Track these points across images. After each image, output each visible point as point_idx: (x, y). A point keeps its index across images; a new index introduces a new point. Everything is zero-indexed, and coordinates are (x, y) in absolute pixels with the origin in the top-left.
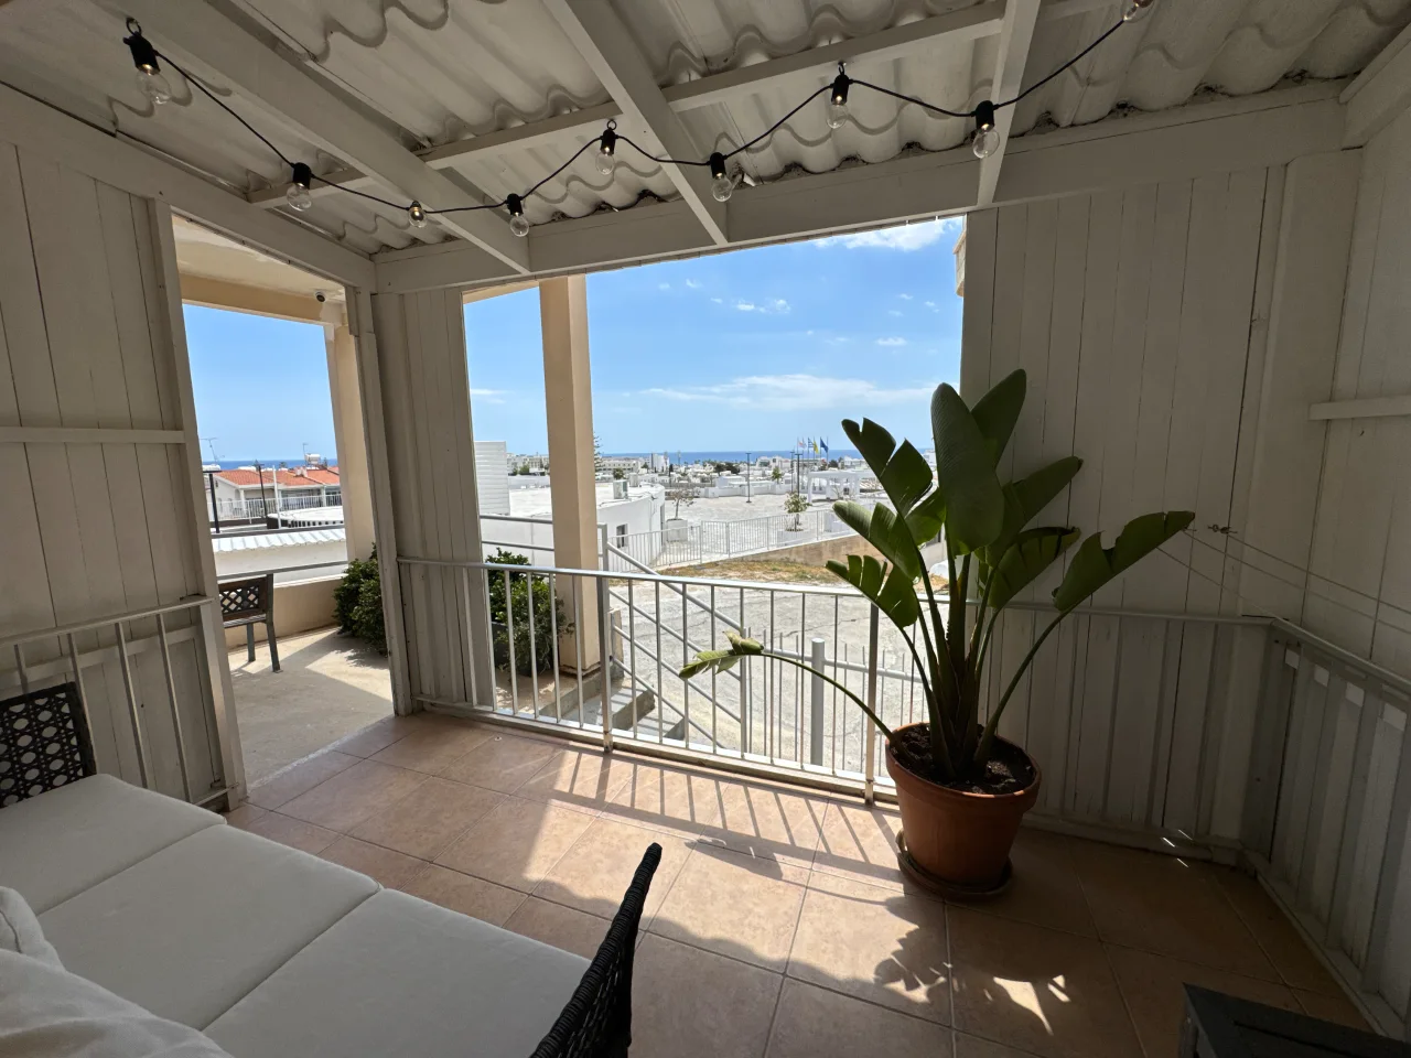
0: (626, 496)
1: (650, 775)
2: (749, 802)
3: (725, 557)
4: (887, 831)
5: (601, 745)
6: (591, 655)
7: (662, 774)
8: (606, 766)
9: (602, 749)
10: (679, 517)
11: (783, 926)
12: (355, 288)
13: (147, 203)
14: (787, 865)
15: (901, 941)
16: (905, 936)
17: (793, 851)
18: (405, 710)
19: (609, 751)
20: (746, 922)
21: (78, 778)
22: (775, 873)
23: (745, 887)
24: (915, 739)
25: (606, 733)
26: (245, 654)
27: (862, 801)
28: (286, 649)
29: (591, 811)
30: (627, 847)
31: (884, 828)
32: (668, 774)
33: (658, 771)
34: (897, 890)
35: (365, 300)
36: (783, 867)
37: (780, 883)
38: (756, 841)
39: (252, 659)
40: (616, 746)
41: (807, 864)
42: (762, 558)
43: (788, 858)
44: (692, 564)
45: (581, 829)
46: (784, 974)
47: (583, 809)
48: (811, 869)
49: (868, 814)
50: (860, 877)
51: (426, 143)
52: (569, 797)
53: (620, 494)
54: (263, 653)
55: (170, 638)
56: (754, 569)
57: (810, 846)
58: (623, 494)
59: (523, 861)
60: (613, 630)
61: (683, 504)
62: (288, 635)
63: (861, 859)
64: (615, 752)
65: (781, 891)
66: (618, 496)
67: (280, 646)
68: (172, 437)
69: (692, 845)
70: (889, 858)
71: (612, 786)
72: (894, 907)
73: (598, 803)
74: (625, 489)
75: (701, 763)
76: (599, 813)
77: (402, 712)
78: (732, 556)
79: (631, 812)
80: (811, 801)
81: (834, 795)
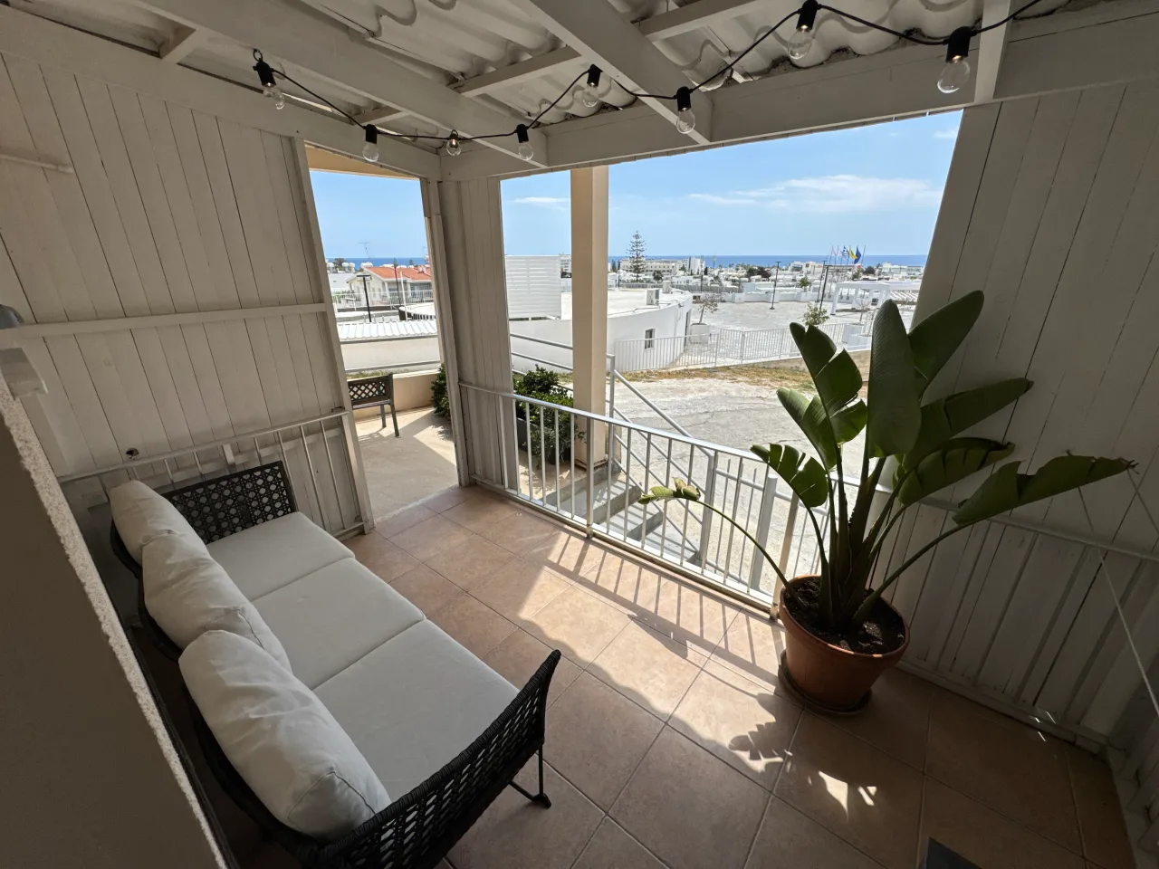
0: (657, 303)
1: (613, 562)
2: (679, 598)
3: (737, 362)
4: (778, 645)
5: (585, 532)
6: (598, 454)
7: (622, 563)
8: (585, 549)
9: (585, 535)
10: (702, 322)
11: (675, 692)
12: (426, 179)
13: (290, 139)
14: (693, 650)
15: (759, 727)
16: (764, 724)
17: (700, 641)
18: (465, 482)
19: (590, 538)
20: (651, 681)
21: (288, 513)
22: (683, 654)
23: (657, 658)
24: (812, 588)
25: (588, 525)
26: (380, 422)
27: (767, 616)
28: (405, 420)
29: (568, 580)
30: (586, 611)
31: (778, 641)
32: (627, 563)
33: (620, 560)
34: (770, 689)
35: (434, 185)
36: (689, 651)
37: (684, 661)
38: (676, 628)
39: (384, 426)
40: (595, 535)
41: (707, 653)
42: (772, 366)
43: (694, 646)
44: (708, 366)
45: (559, 591)
46: (666, 723)
47: (563, 577)
48: (709, 658)
49: (768, 628)
50: (743, 672)
51: (460, 78)
52: (556, 567)
53: (652, 301)
54: (389, 420)
55: (328, 434)
56: (763, 376)
57: (714, 641)
58: (655, 300)
59: (519, 604)
60: (614, 437)
61: (707, 311)
62: (404, 410)
63: (750, 660)
64: (594, 539)
65: (682, 668)
66: (650, 303)
67: (398, 418)
68: (318, 308)
69: (632, 618)
70: (773, 667)
71: (586, 565)
72: (762, 700)
73: (573, 575)
74: (657, 297)
75: (652, 560)
76: (573, 583)
77: (463, 483)
78: (744, 362)
79: (594, 587)
80: (726, 607)
81: (747, 607)
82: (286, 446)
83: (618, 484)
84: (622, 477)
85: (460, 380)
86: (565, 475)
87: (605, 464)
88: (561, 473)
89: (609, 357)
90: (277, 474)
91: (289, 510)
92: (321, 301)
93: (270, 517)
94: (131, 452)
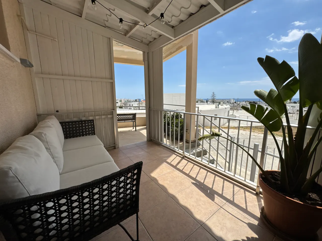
0: (218, 108)
1: (190, 165)
2: (214, 180)
3: (246, 125)
4: (259, 205)
5: (182, 155)
6: (192, 138)
8: (181, 160)
9: (182, 157)
10: (233, 114)
11: (208, 213)
12: (144, 52)
13: (110, 38)
14: (217, 198)
15: (247, 238)
16: (250, 237)
17: (221, 196)
19: (184, 157)
20: (197, 207)
22: (213, 199)
23: (202, 199)
24: (276, 176)
25: (183, 153)
26: (132, 128)
27: (255, 192)
28: (138, 128)
29: (173, 168)
30: (176, 178)
31: (260, 203)
32: (195, 166)
33: (193, 165)
34: (256, 223)
35: (146, 54)
36: (216, 199)
37: (213, 202)
38: (211, 189)
39: (133, 129)
40: (185, 157)
41: (225, 202)
42: (259, 127)
43: (219, 197)
44: (235, 126)
45: (169, 171)
46: (201, 225)
47: (171, 167)
48: (225, 203)
49: (255, 197)
50: (241, 212)
52: (170, 164)
53: (217, 107)
54: (134, 128)
55: (109, 116)
56: (255, 130)
57: (228, 197)
58: (218, 107)
59: (152, 171)
60: (198, 133)
61: (235, 111)
62: (138, 126)
63: (245, 208)
64: (185, 158)
65: (212, 204)
66: (216, 108)
68: (111, 81)
69: (193, 183)
70: (258, 214)
71: (180, 165)
72: (251, 226)
73: (175, 167)
74: (218, 106)
75: (205, 166)
76: (174, 169)
77: (148, 140)
78: (248, 126)
79: (181, 171)
80: (235, 186)
81: (244, 187)
82: (97, 117)
83: (199, 148)
84: (201, 147)
85: (149, 108)
86: (181, 143)
87: (194, 142)
88: (180, 143)
89: (197, 107)
90: (92, 123)
91: (93, 134)
92: (112, 79)
93: (88, 135)
94: (57, 111)
